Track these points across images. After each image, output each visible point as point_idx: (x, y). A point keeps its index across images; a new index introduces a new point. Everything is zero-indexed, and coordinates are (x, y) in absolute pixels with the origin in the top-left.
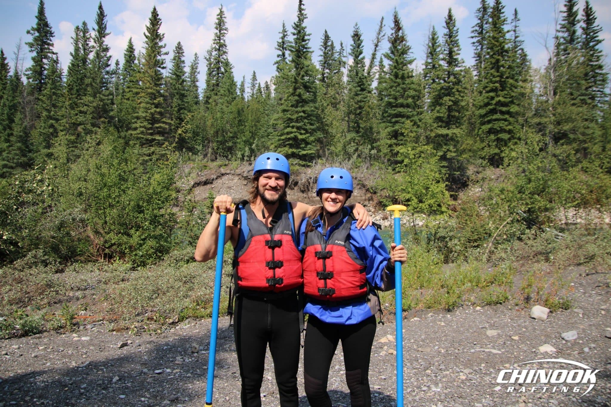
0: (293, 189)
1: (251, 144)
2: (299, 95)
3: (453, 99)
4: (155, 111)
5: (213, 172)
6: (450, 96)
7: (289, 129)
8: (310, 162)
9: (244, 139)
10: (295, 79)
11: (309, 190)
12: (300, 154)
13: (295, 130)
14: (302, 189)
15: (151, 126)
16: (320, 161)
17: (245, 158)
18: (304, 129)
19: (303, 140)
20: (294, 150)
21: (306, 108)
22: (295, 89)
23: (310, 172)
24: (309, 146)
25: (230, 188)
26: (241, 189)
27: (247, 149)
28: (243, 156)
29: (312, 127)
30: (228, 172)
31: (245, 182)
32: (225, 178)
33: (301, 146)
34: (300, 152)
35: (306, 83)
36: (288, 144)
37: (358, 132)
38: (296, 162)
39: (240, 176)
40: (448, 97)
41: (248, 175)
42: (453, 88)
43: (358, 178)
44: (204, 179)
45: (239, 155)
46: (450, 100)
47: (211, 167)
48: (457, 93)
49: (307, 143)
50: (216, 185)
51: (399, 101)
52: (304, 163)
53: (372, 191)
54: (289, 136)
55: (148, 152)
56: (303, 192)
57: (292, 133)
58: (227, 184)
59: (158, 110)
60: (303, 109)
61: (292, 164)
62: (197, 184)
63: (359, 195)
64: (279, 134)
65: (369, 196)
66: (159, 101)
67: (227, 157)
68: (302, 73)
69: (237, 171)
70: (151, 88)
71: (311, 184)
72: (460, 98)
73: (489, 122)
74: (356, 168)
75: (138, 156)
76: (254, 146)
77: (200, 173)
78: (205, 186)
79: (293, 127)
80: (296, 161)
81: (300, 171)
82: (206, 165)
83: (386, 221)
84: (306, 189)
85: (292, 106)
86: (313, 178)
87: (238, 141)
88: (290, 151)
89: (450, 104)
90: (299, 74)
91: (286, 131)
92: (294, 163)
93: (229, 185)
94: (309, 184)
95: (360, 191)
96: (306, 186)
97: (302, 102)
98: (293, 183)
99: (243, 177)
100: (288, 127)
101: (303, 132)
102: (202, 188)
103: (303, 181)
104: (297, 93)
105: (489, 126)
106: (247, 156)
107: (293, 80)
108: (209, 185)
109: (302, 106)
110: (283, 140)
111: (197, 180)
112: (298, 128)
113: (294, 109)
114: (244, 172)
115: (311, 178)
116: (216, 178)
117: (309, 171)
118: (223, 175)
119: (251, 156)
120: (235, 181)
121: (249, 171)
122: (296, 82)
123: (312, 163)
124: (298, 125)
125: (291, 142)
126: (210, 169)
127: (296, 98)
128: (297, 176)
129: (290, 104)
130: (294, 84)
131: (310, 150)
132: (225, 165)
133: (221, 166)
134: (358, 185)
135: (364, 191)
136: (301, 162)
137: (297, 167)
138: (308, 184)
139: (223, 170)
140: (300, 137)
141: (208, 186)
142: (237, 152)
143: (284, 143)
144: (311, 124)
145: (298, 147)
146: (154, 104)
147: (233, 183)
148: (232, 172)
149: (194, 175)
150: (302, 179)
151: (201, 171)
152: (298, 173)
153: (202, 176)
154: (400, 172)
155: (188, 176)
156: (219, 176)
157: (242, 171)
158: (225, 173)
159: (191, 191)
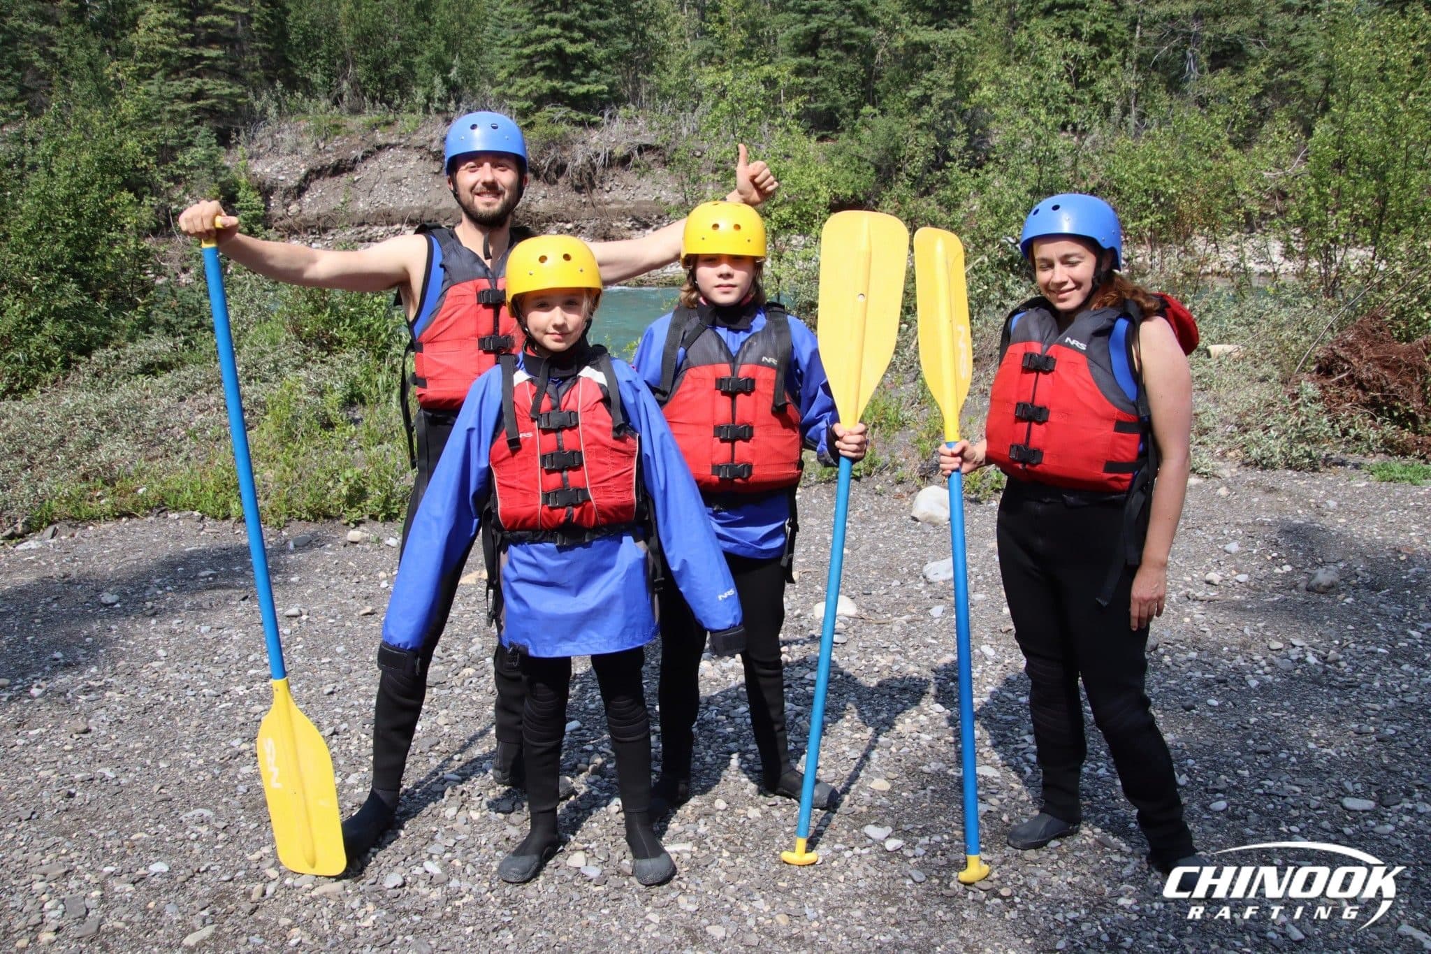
0: (555, 182)
1: (447, 69)
5: (355, 141)
7: (542, 30)
8: (595, 114)
9: (430, 54)
11: (593, 186)
12: (571, 92)
13: (557, 31)
14: (576, 182)
15: (187, 21)
16: (622, 112)
17: (435, 105)
18: (581, 29)
19: (579, 57)
20: (557, 84)
23: (595, 140)
24: (594, 73)
25: (397, 181)
26: (426, 184)
27: (438, 81)
28: (429, 98)
29: (603, 23)
30: (394, 141)
32: (387, 155)
33: (575, 73)
34: (570, 87)
36: (541, 69)
38: (560, 115)
39: (423, 151)
44: (333, 160)
45: (420, 97)
47: (352, 128)
49: (589, 66)
50: (364, 175)
52: (582, 115)
54: (542, 48)
55: (186, 90)
56: (579, 189)
57: (549, 38)
58: (392, 171)
61: (551, 120)
62: (316, 173)
64: (517, 43)
67: (389, 103)
69: (415, 137)
71: (599, 171)
75: (160, 102)
76: (454, 74)
77: (321, 145)
78: (337, 179)
79: (552, 23)
80: (561, 111)
81: (571, 136)
82: (339, 123)
84: (586, 182)
86: (602, 156)
87: (417, 60)
88: (546, 86)
91: (534, 33)
92: (557, 118)
93: (395, 175)
94: (594, 169)
96: (585, 175)
98: (554, 167)
99: (430, 153)
100: (541, 22)
101: (578, 35)
102: (328, 182)
103: (579, 161)
106: (440, 100)
108: (345, 175)
110: (528, 57)
111: (315, 163)
112: (566, 26)
114: (432, 141)
115: (598, 155)
116: (363, 158)
117: (594, 136)
118: (380, 148)
119: (449, 100)
120: (411, 164)
123: (602, 115)
124: (567, 17)
125: (547, 62)
126: (349, 133)
128: (565, 149)
131: (596, 84)
132: (388, 124)
133: (377, 126)
136: (573, 114)
137: (564, 127)
138: (590, 170)
139: (380, 137)
140: (570, 49)
141: (345, 179)
142: (414, 89)
143: (530, 64)
144: (601, 16)
145: (566, 76)
147: (407, 169)
148: (402, 141)
149: (307, 151)
150: (578, 157)
151: (325, 139)
152: (564, 143)
153: (329, 152)
154: (821, 139)
155: (293, 152)
156: (372, 153)
157: (428, 138)
158: (386, 145)
159: (301, 190)
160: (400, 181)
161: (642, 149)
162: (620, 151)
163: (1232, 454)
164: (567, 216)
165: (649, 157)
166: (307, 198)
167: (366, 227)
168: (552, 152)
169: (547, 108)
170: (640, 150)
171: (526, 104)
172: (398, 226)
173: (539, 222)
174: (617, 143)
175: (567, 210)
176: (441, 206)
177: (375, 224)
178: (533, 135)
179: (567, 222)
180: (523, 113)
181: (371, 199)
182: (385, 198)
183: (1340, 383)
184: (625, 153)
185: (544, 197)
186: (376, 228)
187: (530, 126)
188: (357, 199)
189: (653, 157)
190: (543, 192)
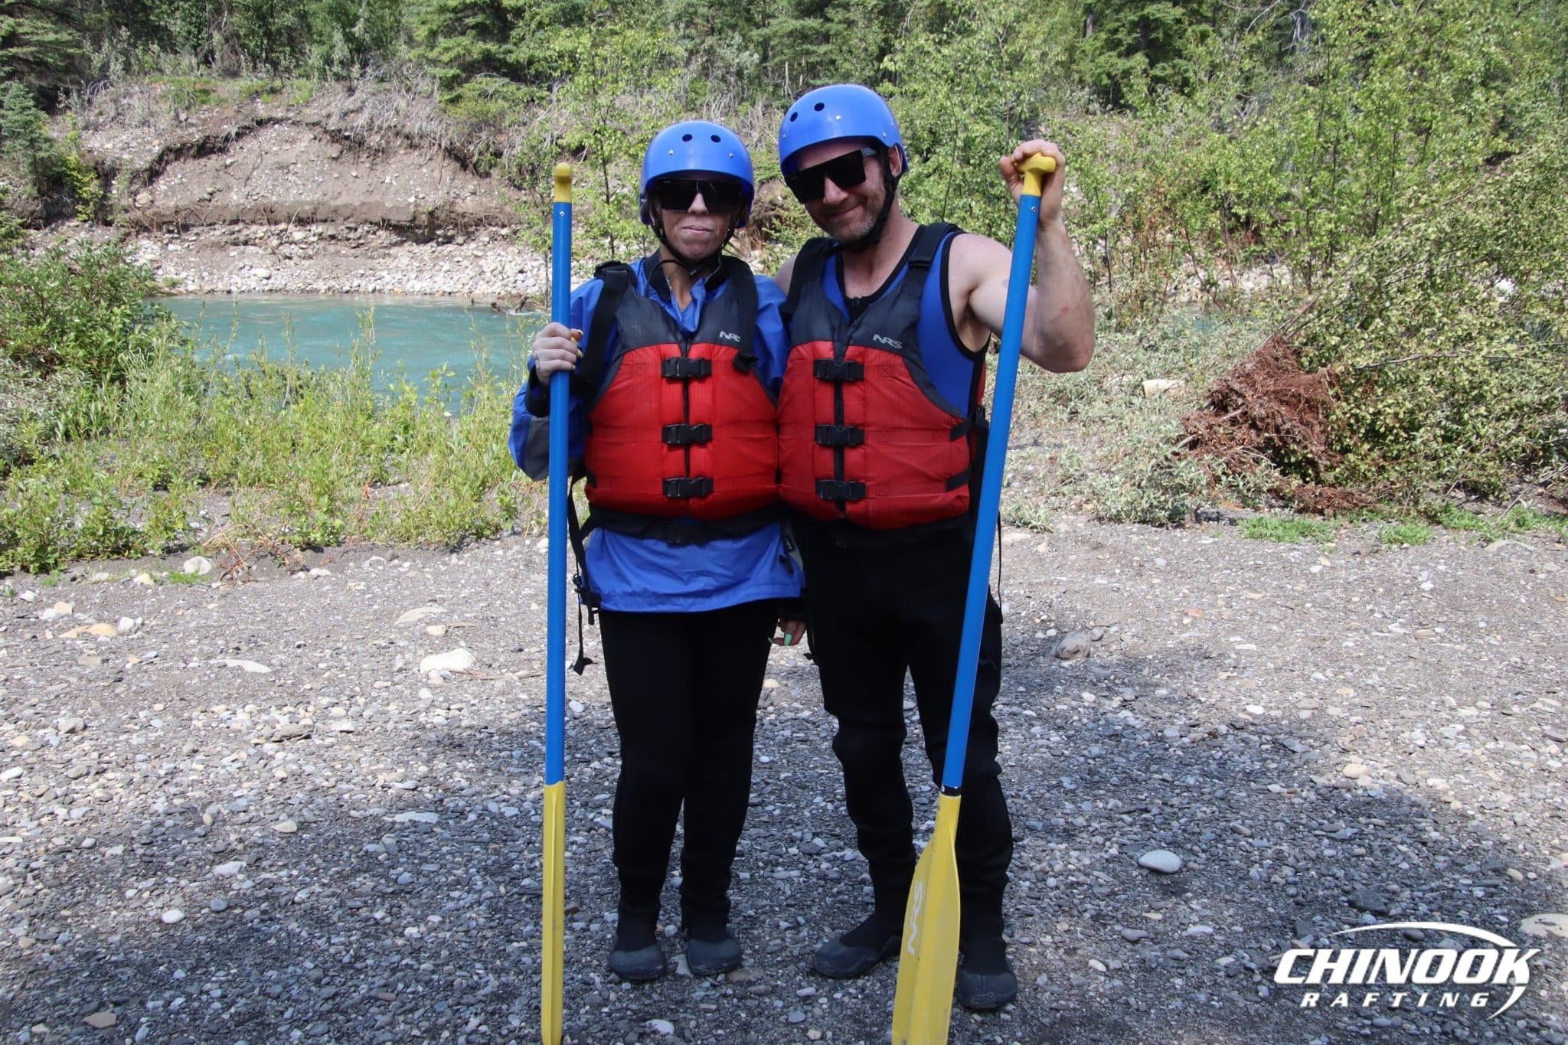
0: (488, 175)
1: (348, 22)
5: (230, 113)
8: (542, 88)
12: (510, 59)
14: (514, 175)
17: (334, 69)
20: (492, 48)
23: (539, 121)
25: (283, 167)
26: (321, 173)
27: (338, 37)
28: (327, 60)
30: (279, 114)
31: (334, 150)
32: (269, 133)
34: (508, 52)
36: (471, 27)
38: (495, 87)
39: (318, 129)
41: (342, 125)
44: (198, 137)
45: (315, 57)
47: (224, 96)
50: (239, 157)
52: (524, 90)
56: (518, 185)
58: (276, 154)
61: (483, 94)
62: (176, 152)
67: (275, 64)
69: (308, 111)
76: (360, 28)
77: (183, 116)
78: (203, 161)
80: (497, 83)
82: (207, 87)
84: (527, 175)
86: (548, 141)
87: (314, 10)
88: (478, 49)
92: (490, 91)
93: (283, 158)
94: (538, 159)
96: (526, 166)
99: (326, 132)
102: (191, 165)
103: (519, 148)
106: (339, 62)
108: (214, 157)
110: (455, 11)
111: (175, 138)
114: (329, 116)
115: (543, 141)
116: (239, 135)
117: (539, 117)
118: (261, 123)
119: (352, 64)
120: (302, 145)
121: (346, 114)
123: (550, 90)
125: (479, 19)
126: (221, 102)
128: (500, 132)
132: (273, 91)
133: (258, 94)
136: (512, 88)
137: (500, 104)
138: (532, 160)
139: (262, 109)
141: (214, 161)
142: (308, 47)
145: (502, 36)
147: (297, 151)
148: (291, 115)
149: (164, 122)
150: (517, 146)
151: (187, 108)
152: (499, 124)
153: (193, 125)
155: (144, 123)
156: (250, 129)
157: (324, 112)
158: (270, 120)
159: (153, 174)
160: (287, 167)
163: (1089, 507)
164: (502, 218)
166: (161, 185)
167: (241, 226)
168: (484, 135)
169: (479, 78)
171: (452, 72)
172: (282, 226)
173: (465, 226)
175: (502, 211)
176: (339, 202)
177: (253, 222)
178: (460, 111)
179: (504, 226)
180: (448, 84)
181: (248, 189)
182: (267, 189)
183: (1234, 422)
185: (474, 193)
186: (254, 228)
187: (454, 101)
188: (230, 189)
190: (471, 187)
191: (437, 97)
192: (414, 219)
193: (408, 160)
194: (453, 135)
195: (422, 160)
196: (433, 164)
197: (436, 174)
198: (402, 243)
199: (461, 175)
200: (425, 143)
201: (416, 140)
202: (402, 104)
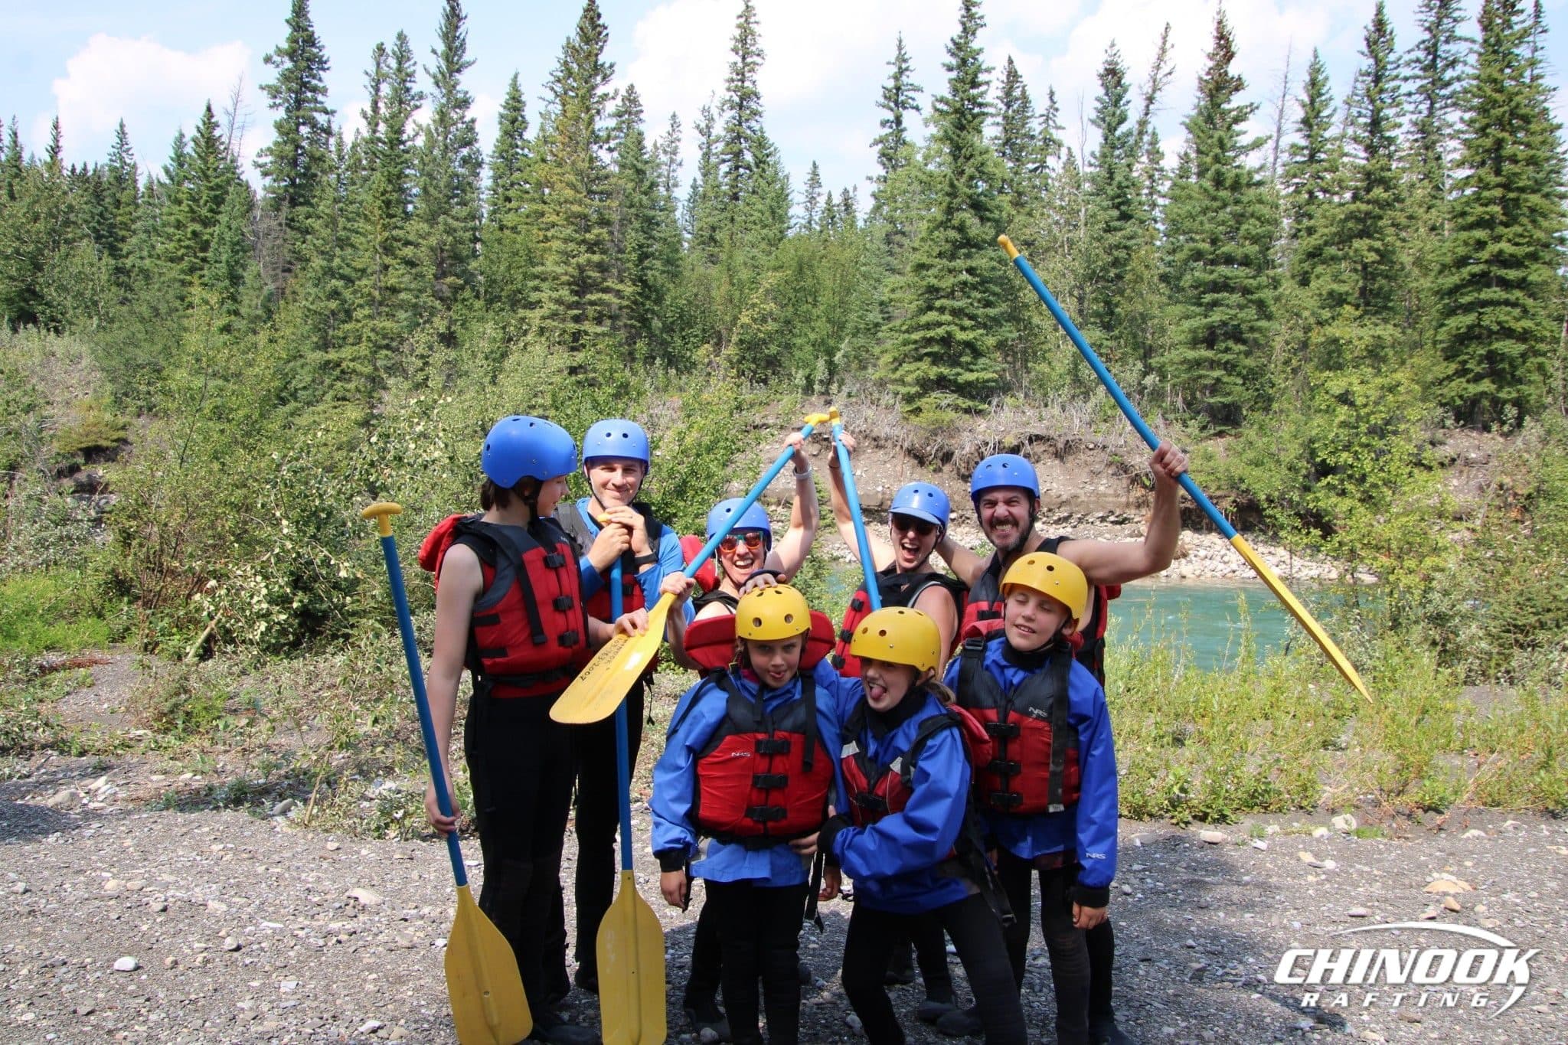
0: (940, 470)
1: (830, 353)
2: (961, 228)
3: (1378, 244)
4: (589, 261)
6: (1370, 236)
7: (932, 316)
8: (984, 400)
9: (812, 336)
10: (952, 185)
12: (961, 380)
13: (947, 317)
14: (963, 470)
15: (576, 298)
16: (1008, 400)
17: (817, 387)
18: (972, 317)
19: (969, 344)
20: (945, 370)
21: (981, 261)
22: (950, 211)
23: (983, 427)
24: (982, 361)
27: (821, 364)
28: (809, 379)
29: (991, 312)
33: (964, 359)
34: (958, 374)
35: (979, 195)
36: (927, 354)
37: (1107, 327)
38: (946, 402)
40: (1367, 241)
42: (1381, 218)
43: (1111, 448)
45: (799, 378)
46: (1371, 249)
48: (1392, 230)
49: (977, 354)
51: (1225, 249)
52: (969, 403)
53: (1147, 483)
54: (931, 334)
57: (939, 324)
59: (596, 258)
60: (969, 263)
61: (939, 407)
63: (1111, 491)
64: (904, 328)
65: (1139, 494)
66: (598, 235)
67: (765, 382)
68: (969, 170)
70: (580, 203)
72: (1398, 244)
73: (1467, 308)
74: (1105, 421)
76: (838, 357)
79: (942, 310)
80: (951, 398)
81: (959, 424)
83: (1183, 561)
85: (940, 255)
86: (991, 445)
87: (798, 341)
88: (933, 372)
89: (1369, 260)
90: (962, 172)
91: (924, 319)
92: (944, 403)
95: (1113, 481)
97: (969, 244)
98: (940, 454)
100: (930, 308)
101: (967, 323)
103: (967, 449)
104: (956, 222)
105: (1470, 319)
106: (821, 382)
107: (947, 189)
109: (968, 256)
110: (916, 342)
112: (956, 313)
113: (945, 261)
115: (987, 443)
117: (981, 425)
119: (831, 382)
122: (953, 193)
123: (990, 403)
124: (957, 304)
125: (936, 349)
127: (953, 234)
128: (952, 437)
129: (937, 250)
130: (948, 199)
131: (983, 372)
132: (764, 403)
134: (1110, 464)
135: (1125, 482)
136: (960, 401)
137: (951, 415)
139: (756, 416)
140: (961, 336)
142: (793, 370)
143: (916, 349)
144: (988, 304)
145: (954, 362)
146: (584, 241)
150: (964, 446)
152: (952, 431)
154: (1220, 434)
161: (1034, 439)
162: (1010, 441)
165: (1039, 448)
168: (939, 439)
169: (934, 395)
170: (1031, 441)
171: (913, 390)
172: (773, 507)
174: (1007, 432)
178: (920, 420)
180: (909, 399)
184: (1015, 443)
187: (918, 411)
189: (1043, 448)
191: (898, 406)
192: (881, 505)
193: (875, 457)
194: (914, 440)
195: (886, 458)
196: (895, 461)
197: (898, 468)
198: (869, 523)
199: (919, 470)
200: (889, 444)
201: (882, 442)
202: (870, 413)
